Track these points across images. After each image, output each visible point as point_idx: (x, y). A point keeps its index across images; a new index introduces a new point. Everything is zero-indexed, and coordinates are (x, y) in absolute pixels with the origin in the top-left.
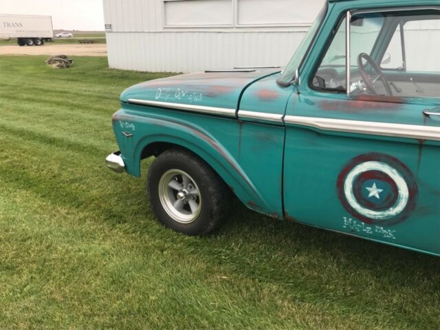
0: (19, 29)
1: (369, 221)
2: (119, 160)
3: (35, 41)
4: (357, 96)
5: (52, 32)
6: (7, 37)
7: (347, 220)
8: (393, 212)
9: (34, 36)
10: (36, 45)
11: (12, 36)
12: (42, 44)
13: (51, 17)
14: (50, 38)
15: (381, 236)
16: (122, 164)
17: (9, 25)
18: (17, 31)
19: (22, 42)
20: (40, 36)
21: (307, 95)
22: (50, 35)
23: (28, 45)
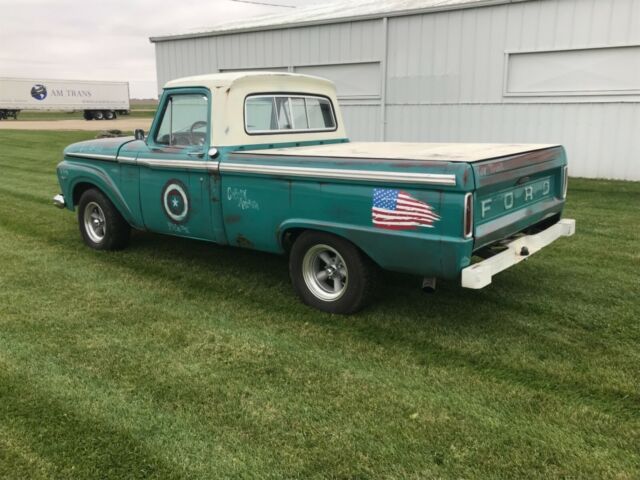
0: (87, 98)
1: (177, 223)
2: (60, 199)
3: (106, 114)
5: (127, 102)
6: (70, 108)
8: (184, 214)
9: (105, 107)
10: (107, 118)
11: (77, 108)
12: (115, 117)
13: (128, 84)
14: (125, 111)
16: (63, 201)
17: (74, 93)
18: (84, 102)
19: (90, 115)
20: (112, 107)
22: (126, 107)
23: (97, 119)
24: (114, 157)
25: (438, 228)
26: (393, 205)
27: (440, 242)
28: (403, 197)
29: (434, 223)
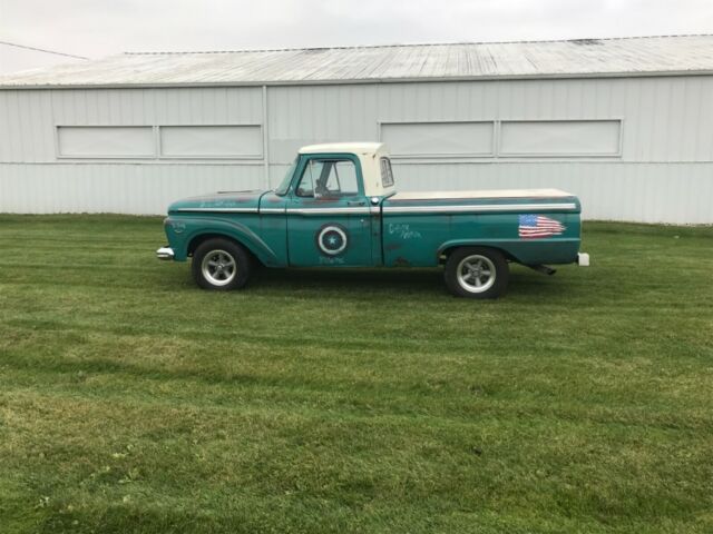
1: (332, 256)
2: (170, 251)
4: (318, 198)
7: (321, 258)
8: (341, 248)
15: (338, 264)
16: (172, 253)
21: (295, 199)
24: (256, 210)
25: (565, 234)
26: (535, 224)
27: (567, 242)
28: (540, 219)
29: (563, 232)
